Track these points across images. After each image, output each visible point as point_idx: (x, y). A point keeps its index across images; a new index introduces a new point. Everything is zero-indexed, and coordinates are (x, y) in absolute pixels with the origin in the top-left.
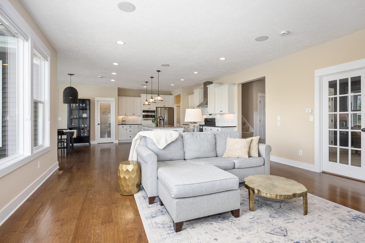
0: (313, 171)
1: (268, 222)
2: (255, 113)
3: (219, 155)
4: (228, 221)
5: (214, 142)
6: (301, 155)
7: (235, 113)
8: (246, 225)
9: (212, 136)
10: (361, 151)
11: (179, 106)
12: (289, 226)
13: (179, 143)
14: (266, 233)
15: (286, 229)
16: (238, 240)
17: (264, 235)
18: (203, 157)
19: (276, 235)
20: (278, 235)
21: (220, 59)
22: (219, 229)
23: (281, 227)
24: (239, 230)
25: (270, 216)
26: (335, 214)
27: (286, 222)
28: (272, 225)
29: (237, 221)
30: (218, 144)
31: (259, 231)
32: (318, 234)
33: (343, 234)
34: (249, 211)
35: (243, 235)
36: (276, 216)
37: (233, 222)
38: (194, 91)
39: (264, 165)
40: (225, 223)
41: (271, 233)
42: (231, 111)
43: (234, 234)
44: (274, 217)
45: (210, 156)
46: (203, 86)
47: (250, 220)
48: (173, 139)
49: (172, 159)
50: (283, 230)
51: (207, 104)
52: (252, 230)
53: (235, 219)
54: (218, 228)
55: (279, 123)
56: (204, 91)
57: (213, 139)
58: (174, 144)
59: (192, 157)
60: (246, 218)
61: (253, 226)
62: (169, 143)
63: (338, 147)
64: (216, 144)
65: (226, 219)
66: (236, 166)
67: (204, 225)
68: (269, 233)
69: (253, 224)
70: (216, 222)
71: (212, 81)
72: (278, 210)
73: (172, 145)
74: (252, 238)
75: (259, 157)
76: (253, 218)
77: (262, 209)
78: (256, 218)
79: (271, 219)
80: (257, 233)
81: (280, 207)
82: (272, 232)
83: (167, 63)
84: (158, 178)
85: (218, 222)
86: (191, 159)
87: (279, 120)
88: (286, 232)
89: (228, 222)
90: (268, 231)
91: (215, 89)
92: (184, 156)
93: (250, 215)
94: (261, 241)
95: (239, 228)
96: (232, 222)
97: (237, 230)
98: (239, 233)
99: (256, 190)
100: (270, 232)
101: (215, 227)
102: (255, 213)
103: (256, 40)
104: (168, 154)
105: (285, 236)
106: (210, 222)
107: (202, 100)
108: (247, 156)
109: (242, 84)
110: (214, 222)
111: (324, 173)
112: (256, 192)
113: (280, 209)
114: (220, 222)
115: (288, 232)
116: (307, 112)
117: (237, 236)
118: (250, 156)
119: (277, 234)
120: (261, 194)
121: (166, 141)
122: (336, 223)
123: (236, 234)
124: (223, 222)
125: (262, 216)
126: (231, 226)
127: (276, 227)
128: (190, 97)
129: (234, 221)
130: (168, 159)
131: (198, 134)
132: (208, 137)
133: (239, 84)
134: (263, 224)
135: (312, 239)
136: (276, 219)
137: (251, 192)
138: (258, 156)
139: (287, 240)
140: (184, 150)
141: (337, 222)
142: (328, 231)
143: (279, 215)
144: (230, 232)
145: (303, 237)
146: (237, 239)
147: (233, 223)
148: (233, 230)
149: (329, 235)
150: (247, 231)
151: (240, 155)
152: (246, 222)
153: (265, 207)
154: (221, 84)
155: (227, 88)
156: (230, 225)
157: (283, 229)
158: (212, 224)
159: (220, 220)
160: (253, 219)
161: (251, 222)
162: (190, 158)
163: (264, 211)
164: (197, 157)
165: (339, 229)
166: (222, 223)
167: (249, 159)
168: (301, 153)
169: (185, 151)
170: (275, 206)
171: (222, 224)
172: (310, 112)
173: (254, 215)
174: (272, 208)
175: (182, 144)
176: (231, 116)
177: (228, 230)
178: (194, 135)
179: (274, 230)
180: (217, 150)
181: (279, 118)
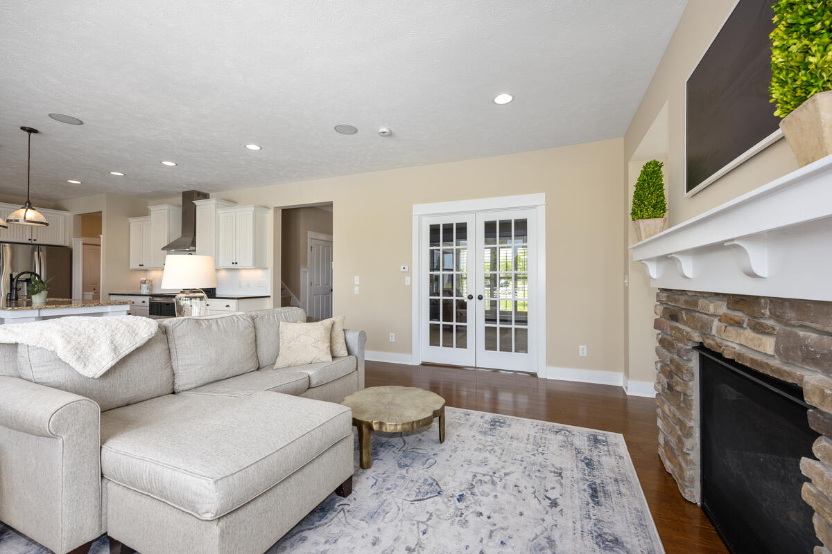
0: (411, 364)
1: (403, 478)
2: (302, 270)
3: (264, 365)
4: (335, 513)
5: (252, 335)
6: (393, 340)
7: (267, 269)
8: (372, 504)
9: (247, 322)
10: (466, 326)
11: (98, 243)
12: (436, 472)
13: (159, 349)
14: (412, 502)
15: (434, 480)
16: (377, 547)
17: (412, 509)
18: (227, 376)
19: (427, 499)
20: (430, 498)
21: (247, 146)
22: (326, 542)
23: (426, 480)
24: (367, 522)
25: (401, 466)
26: (471, 426)
27: (426, 466)
28: (412, 481)
29: (352, 505)
30: (261, 339)
31: (400, 505)
32: (475, 469)
33: (495, 454)
34: (362, 470)
35: (379, 530)
36: (408, 461)
37: (346, 511)
38: (152, 208)
39: (357, 369)
40: (332, 520)
41: (420, 500)
42: (258, 264)
43: (363, 537)
44: (406, 466)
45: (246, 369)
46: (179, 200)
47: (374, 490)
48: (139, 342)
49: (132, 402)
50: (432, 485)
51: (194, 244)
52: (388, 509)
53: (345, 501)
54: (324, 540)
55: (357, 289)
56: (184, 213)
57: (251, 329)
58: (144, 356)
59: (199, 383)
60: (364, 488)
61: (385, 500)
62: (127, 352)
63: (441, 323)
64: (256, 341)
65: (329, 510)
66: (314, 382)
67: (288, 549)
68: (416, 501)
69: (384, 497)
70: (311, 529)
71: (207, 192)
72: (404, 449)
73: (135, 359)
74: (397, 526)
75: (350, 357)
76: (375, 484)
77: (381, 457)
78: (380, 480)
79: (404, 471)
80: (399, 510)
81: (404, 442)
82: (420, 497)
83: (76, 115)
84: (102, 474)
85: (316, 527)
86: (196, 388)
87: (357, 283)
88: (437, 484)
89: (336, 516)
90: (413, 498)
91: (219, 212)
92: (174, 382)
93: (367, 478)
94: (414, 525)
95: (365, 517)
96: (344, 511)
97: (363, 524)
98: (370, 530)
99: (376, 423)
100: (416, 498)
101: (317, 544)
102: (375, 471)
103: (335, 128)
104: (122, 388)
105: (439, 493)
106: (297, 536)
107: (178, 234)
108: (329, 358)
109: (283, 210)
110: (307, 531)
111: (424, 364)
112: (375, 427)
113: (406, 446)
114: (320, 525)
115: (440, 484)
116: (402, 270)
117: (370, 539)
118: (334, 357)
119: (429, 496)
120: (386, 428)
121: (115, 349)
122: (480, 440)
123: (367, 535)
124: (325, 521)
125: (387, 471)
126: (346, 521)
127: (419, 484)
128: (135, 223)
129: (346, 508)
130: (121, 403)
131: (211, 321)
132: (238, 326)
133: (276, 209)
134: (398, 488)
135: (473, 481)
136: (412, 467)
137: (365, 430)
138: (347, 354)
139: (446, 500)
140: (172, 368)
141: (480, 438)
142: (481, 456)
143: (410, 459)
144: (352, 539)
145: (461, 484)
146: (374, 544)
147: (347, 514)
148: (356, 528)
149: (485, 462)
150: (381, 518)
151: (315, 358)
152: (370, 497)
153: (383, 451)
154: (232, 202)
155: (251, 213)
156: (343, 520)
157: (430, 481)
158: (304, 539)
159: (317, 518)
160: (377, 484)
161: (377, 494)
162: (193, 386)
163: (384, 459)
164: (214, 379)
165: (489, 448)
166: (326, 524)
167: (335, 362)
168: (392, 337)
169: (175, 368)
170: (396, 444)
171: (325, 526)
172: (406, 270)
173: (373, 474)
174: (393, 449)
175: (167, 351)
176: (258, 274)
177: (346, 536)
178: (201, 325)
179: (420, 492)
180: (259, 354)
181: (357, 280)
